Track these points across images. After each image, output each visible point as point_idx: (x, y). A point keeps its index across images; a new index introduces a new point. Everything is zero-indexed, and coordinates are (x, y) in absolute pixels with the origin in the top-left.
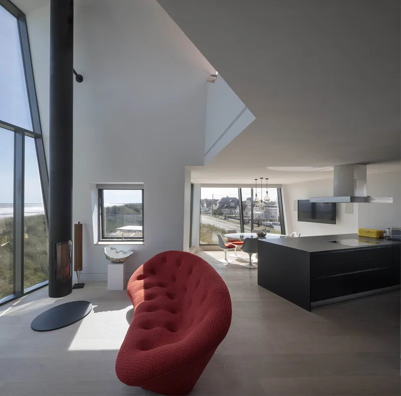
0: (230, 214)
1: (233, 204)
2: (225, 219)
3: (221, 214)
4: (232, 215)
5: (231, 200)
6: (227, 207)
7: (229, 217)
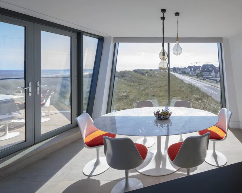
0: (209, 76)
1: (210, 69)
2: (204, 79)
3: (202, 76)
4: (209, 77)
5: (209, 66)
6: (206, 71)
7: (206, 78)
